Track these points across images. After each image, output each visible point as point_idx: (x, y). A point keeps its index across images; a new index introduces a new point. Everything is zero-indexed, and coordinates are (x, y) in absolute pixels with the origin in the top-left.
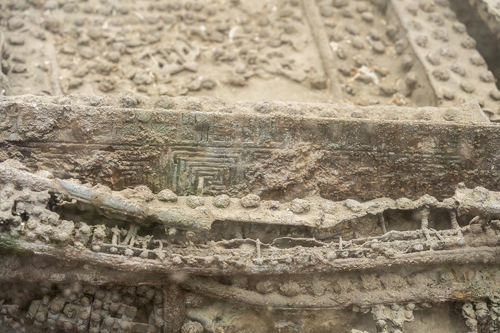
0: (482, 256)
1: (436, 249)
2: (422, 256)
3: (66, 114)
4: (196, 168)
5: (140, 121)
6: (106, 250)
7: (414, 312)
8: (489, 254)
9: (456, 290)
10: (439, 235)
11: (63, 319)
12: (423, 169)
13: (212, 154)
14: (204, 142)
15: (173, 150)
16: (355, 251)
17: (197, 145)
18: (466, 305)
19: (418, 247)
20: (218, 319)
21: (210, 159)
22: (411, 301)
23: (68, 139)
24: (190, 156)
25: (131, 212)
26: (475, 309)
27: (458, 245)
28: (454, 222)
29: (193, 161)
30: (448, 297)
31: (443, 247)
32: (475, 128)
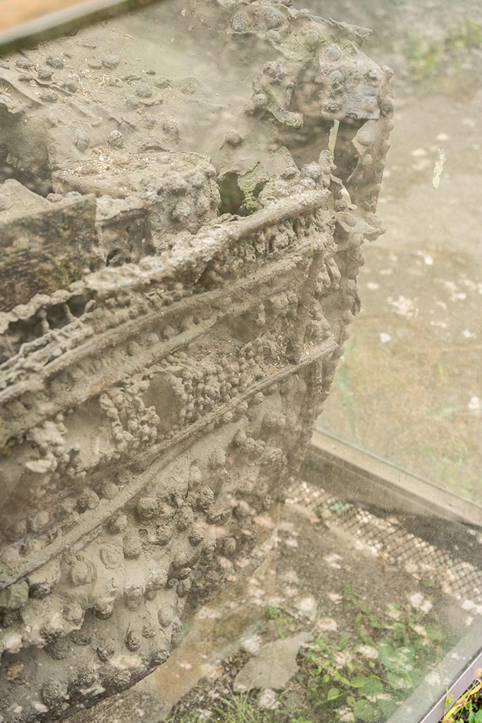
0: (111, 340)
1: (72, 348)
2: (64, 360)
7: (64, 422)
8: (116, 335)
9: (94, 385)
10: (65, 333)
12: (20, 269)
16: (10, 379)
18: (102, 396)
19: (57, 352)
22: (58, 412)
26: (111, 398)
27: (88, 337)
28: (70, 314)
30: (88, 395)
31: (77, 343)
32: (62, 209)
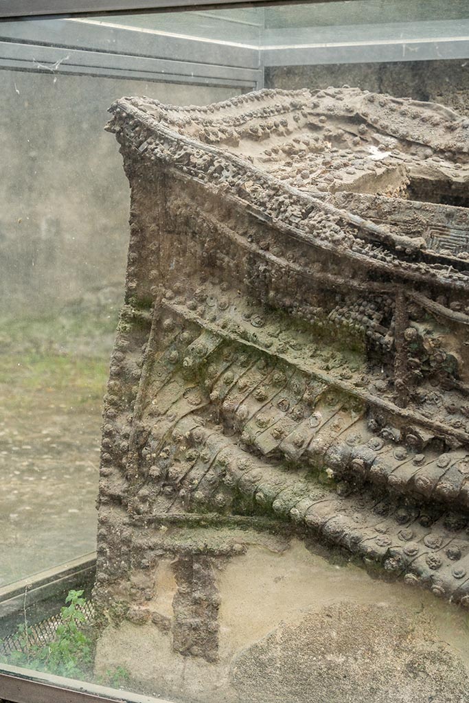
3: (376, 201)
4: (442, 243)
5: (415, 208)
6: (360, 252)
11: (343, 319)
13: (454, 234)
14: (449, 225)
15: (431, 229)
17: (445, 227)
20: (428, 332)
21: (452, 237)
23: (374, 216)
24: (441, 234)
25: (379, 233)
29: (441, 238)
